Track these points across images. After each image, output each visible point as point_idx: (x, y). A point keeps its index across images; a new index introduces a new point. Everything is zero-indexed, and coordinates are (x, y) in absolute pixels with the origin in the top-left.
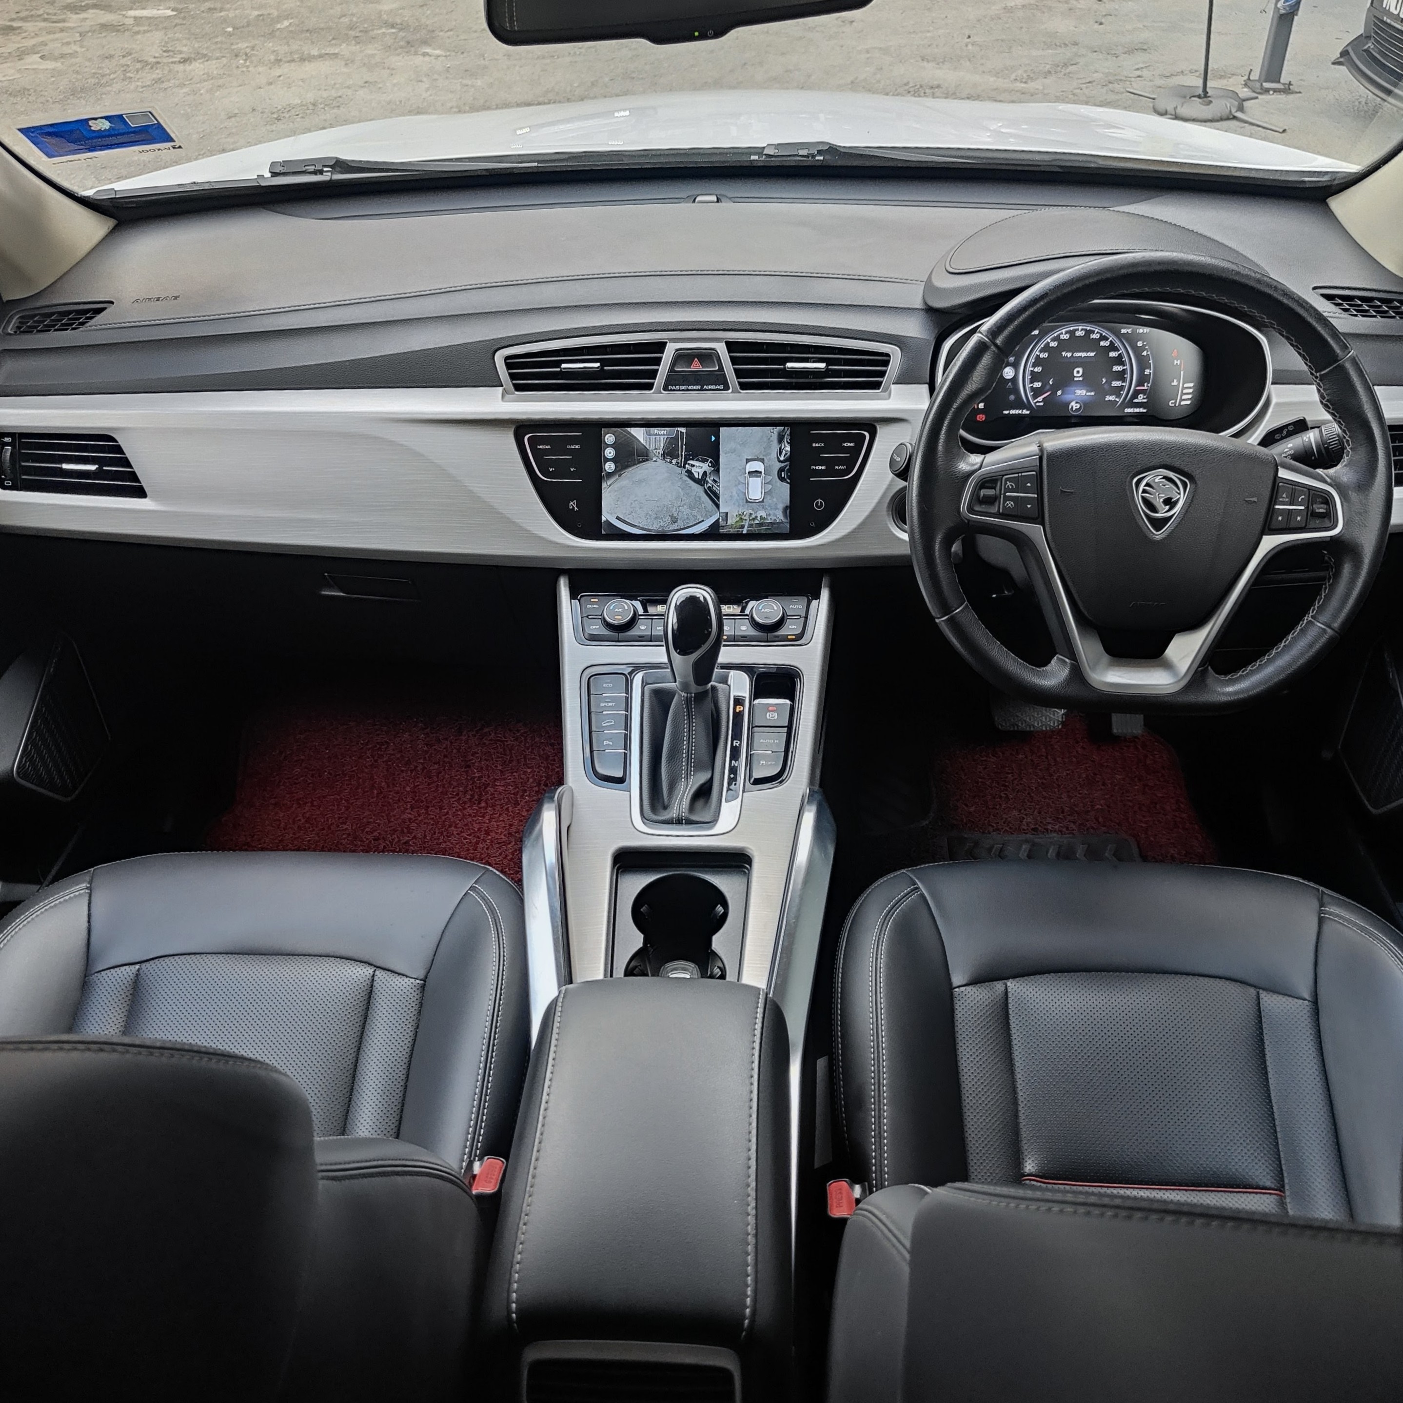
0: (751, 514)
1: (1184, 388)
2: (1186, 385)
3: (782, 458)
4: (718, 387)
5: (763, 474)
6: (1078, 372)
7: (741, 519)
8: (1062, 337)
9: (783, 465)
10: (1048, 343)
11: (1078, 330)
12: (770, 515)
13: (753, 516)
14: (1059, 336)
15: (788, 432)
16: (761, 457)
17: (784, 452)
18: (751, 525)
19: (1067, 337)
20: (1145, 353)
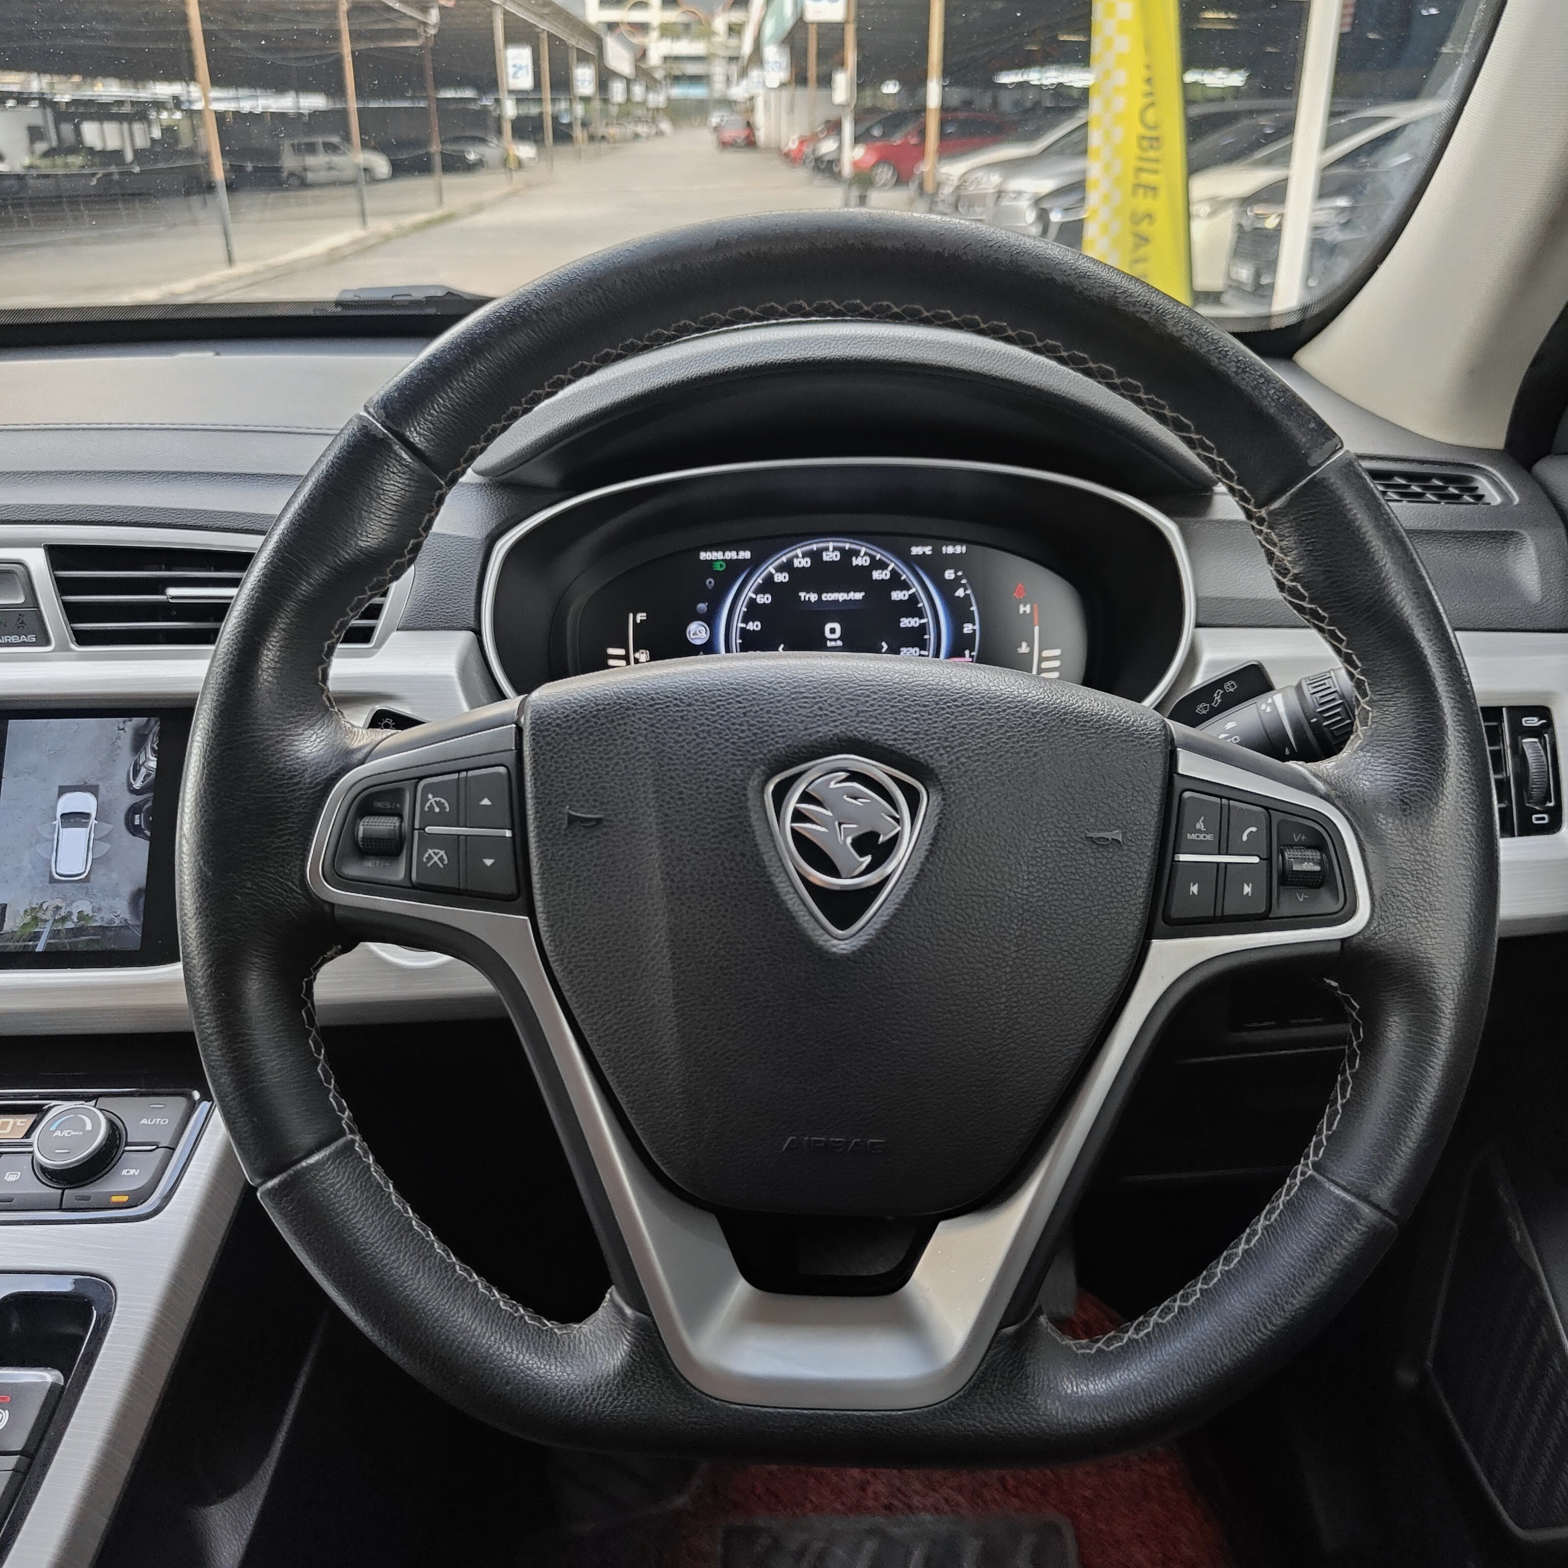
0: (58, 908)
1: (1042, 659)
2: (1046, 654)
3: (137, 785)
4: (23, 638)
5: (93, 821)
6: (833, 631)
7: (35, 918)
8: (796, 563)
9: (139, 798)
10: (771, 576)
11: (827, 549)
12: (99, 909)
13: (63, 913)
14: (790, 562)
15: (156, 729)
16: (93, 782)
17: (143, 771)
18: (55, 934)
19: (806, 563)
20: (960, 593)
